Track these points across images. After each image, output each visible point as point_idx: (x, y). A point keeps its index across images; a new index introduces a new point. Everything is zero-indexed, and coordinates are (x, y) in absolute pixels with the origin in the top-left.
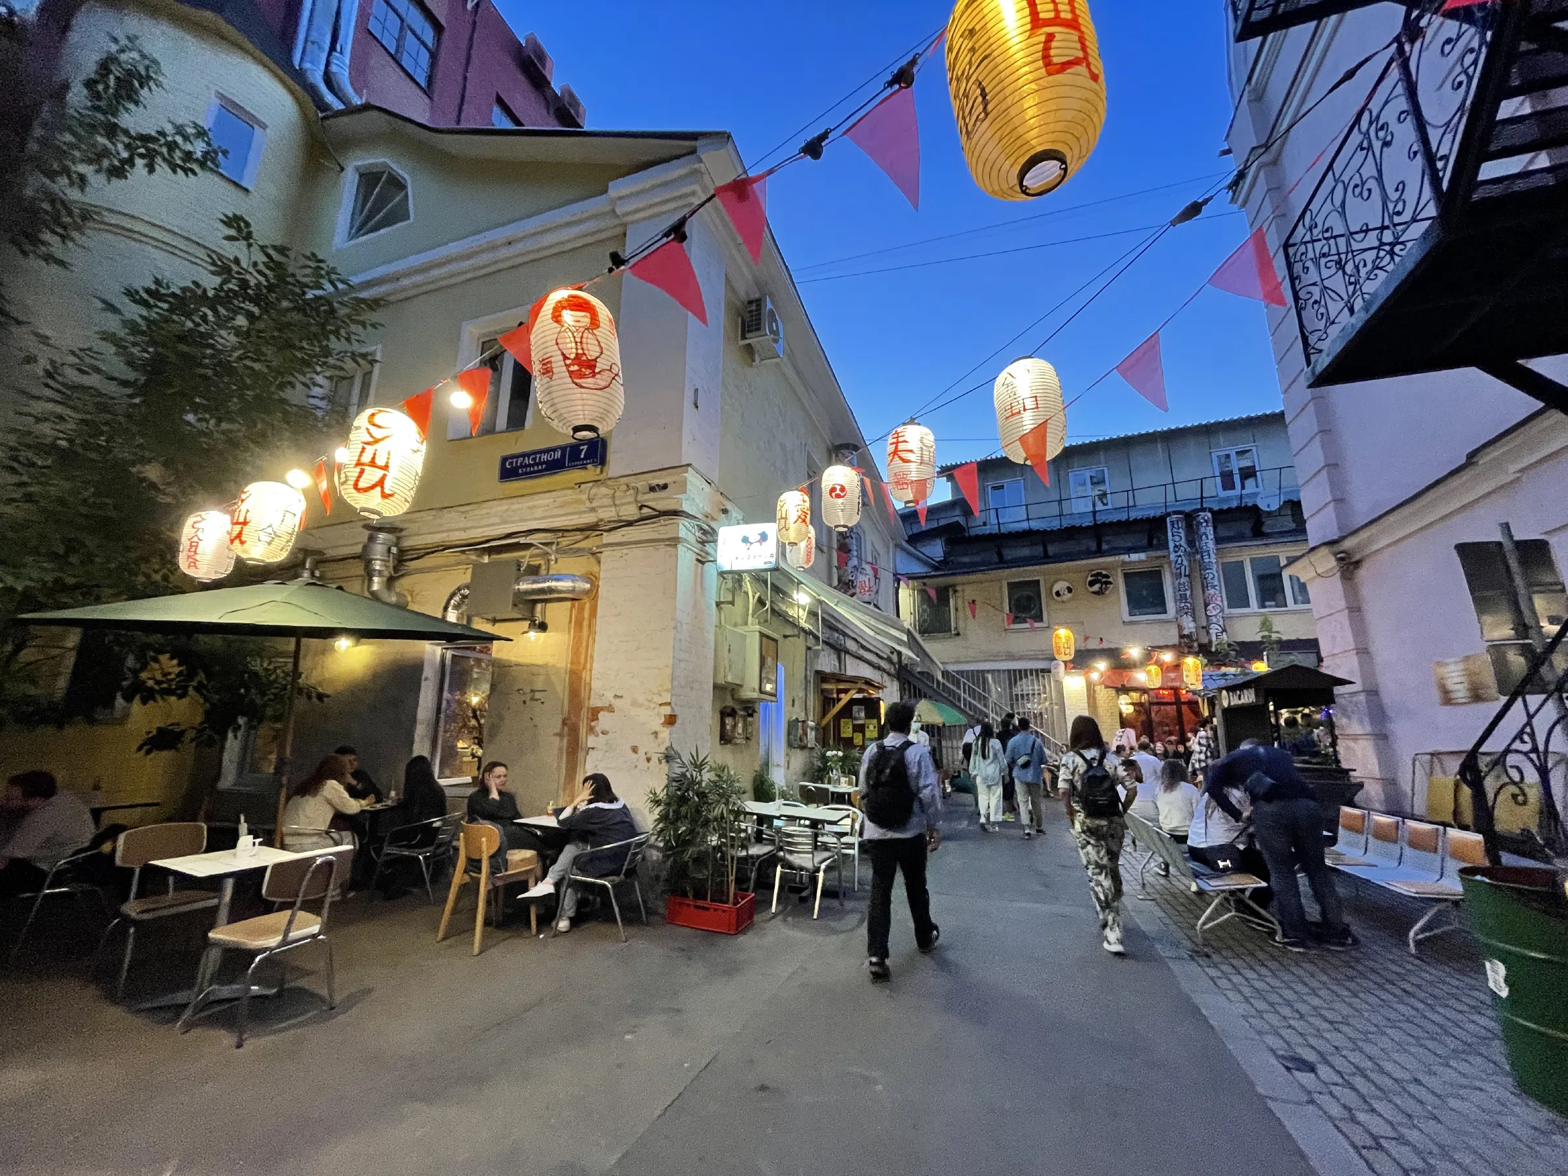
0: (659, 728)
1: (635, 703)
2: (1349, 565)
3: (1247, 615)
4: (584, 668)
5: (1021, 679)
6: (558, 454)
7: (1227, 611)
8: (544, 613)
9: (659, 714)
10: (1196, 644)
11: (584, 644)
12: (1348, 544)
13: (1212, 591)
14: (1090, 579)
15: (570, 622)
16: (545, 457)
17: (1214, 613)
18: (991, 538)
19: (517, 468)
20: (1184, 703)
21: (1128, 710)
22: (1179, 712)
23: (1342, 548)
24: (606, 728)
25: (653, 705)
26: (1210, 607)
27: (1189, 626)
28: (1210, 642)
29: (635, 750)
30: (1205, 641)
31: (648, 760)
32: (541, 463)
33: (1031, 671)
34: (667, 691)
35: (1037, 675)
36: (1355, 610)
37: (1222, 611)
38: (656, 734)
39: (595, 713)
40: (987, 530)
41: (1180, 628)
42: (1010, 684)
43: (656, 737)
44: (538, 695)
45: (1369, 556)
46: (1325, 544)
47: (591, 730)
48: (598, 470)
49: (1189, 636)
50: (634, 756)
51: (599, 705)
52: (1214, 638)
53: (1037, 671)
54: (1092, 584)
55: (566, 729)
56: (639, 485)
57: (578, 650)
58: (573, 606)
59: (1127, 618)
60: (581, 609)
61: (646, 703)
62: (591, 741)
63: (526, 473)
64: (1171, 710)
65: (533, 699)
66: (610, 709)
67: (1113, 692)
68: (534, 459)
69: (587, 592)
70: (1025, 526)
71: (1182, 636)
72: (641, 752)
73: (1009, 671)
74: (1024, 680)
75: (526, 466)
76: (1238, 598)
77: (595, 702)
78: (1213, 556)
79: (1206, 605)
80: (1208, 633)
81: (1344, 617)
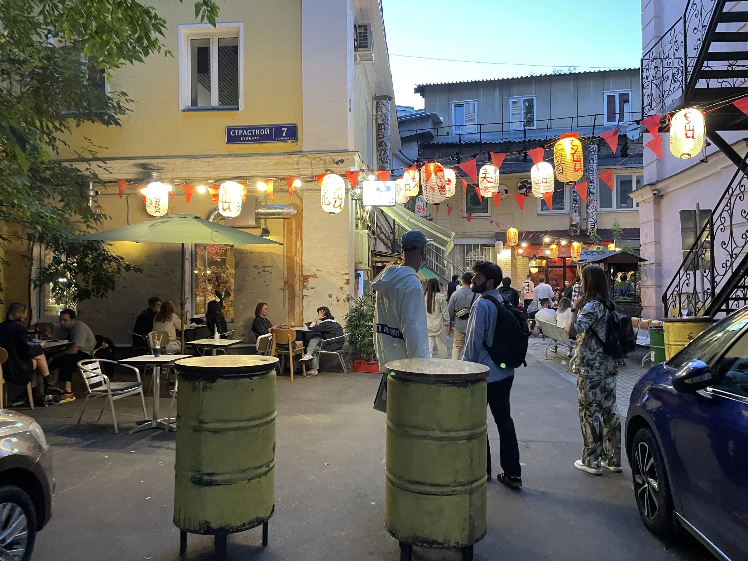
0: (343, 286)
1: (329, 273)
2: (658, 197)
3: (610, 213)
4: (295, 255)
5: (471, 251)
6: (267, 132)
7: (599, 209)
8: (266, 223)
9: (342, 279)
10: (579, 230)
11: (294, 242)
12: (659, 186)
13: (592, 197)
14: (520, 184)
15: (284, 230)
16: (258, 132)
17: (592, 211)
18: (452, 146)
19: (239, 137)
20: (568, 267)
21: (534, 271)
22: (565, 272)
23: (656, 188)
24: (312, 286)
25: (339, 275)
26: (590, 207)
27: (576, 219)
28: (587, 229)
29: (330, 296)
30: (584, 228)
31: (338, 301)
32: (255, 135)
33: (478, 245)
34: (347, 267)
35: (482, 249)
36: (658, 221)
37: (596, 210)
38: (341, 288)
39: (305, 279)
40: (450, 140)
41: (571, 220)
42: (464, 253)
43: (342, 290)
44: (267, 269)
45: (667, 193)
46: (649, 185)
47: (304, 287)
48: (295, 144)
49: (575, 226)
50: (330, 299)
51: (309, 274)
52: (589, 227)
53: (481, 245)
54: (521, 188)
55: (287, 286)
56: (326, 158)
57: (290, 245)
58: (284, 222)
59: (539, 211)
60: (290, 224)
61: (335, 273)
62: (305, 292)
63: (246, 141)
64: (560, 271)
65: (264, 271)
66: (315, 276)
67: (526, 259)
68: (251, 132)
69: (295, 216)
70: (476, 138)
71: (571, 225)
72: (334, 297)
73: (464, 245)
74: (473, 251)
75: (245, 136)
76: (606, 202)
77: (305, 273)
78: (595, 174)
79: (588, 206)
80: (586, 223)
81: (652, 224)
